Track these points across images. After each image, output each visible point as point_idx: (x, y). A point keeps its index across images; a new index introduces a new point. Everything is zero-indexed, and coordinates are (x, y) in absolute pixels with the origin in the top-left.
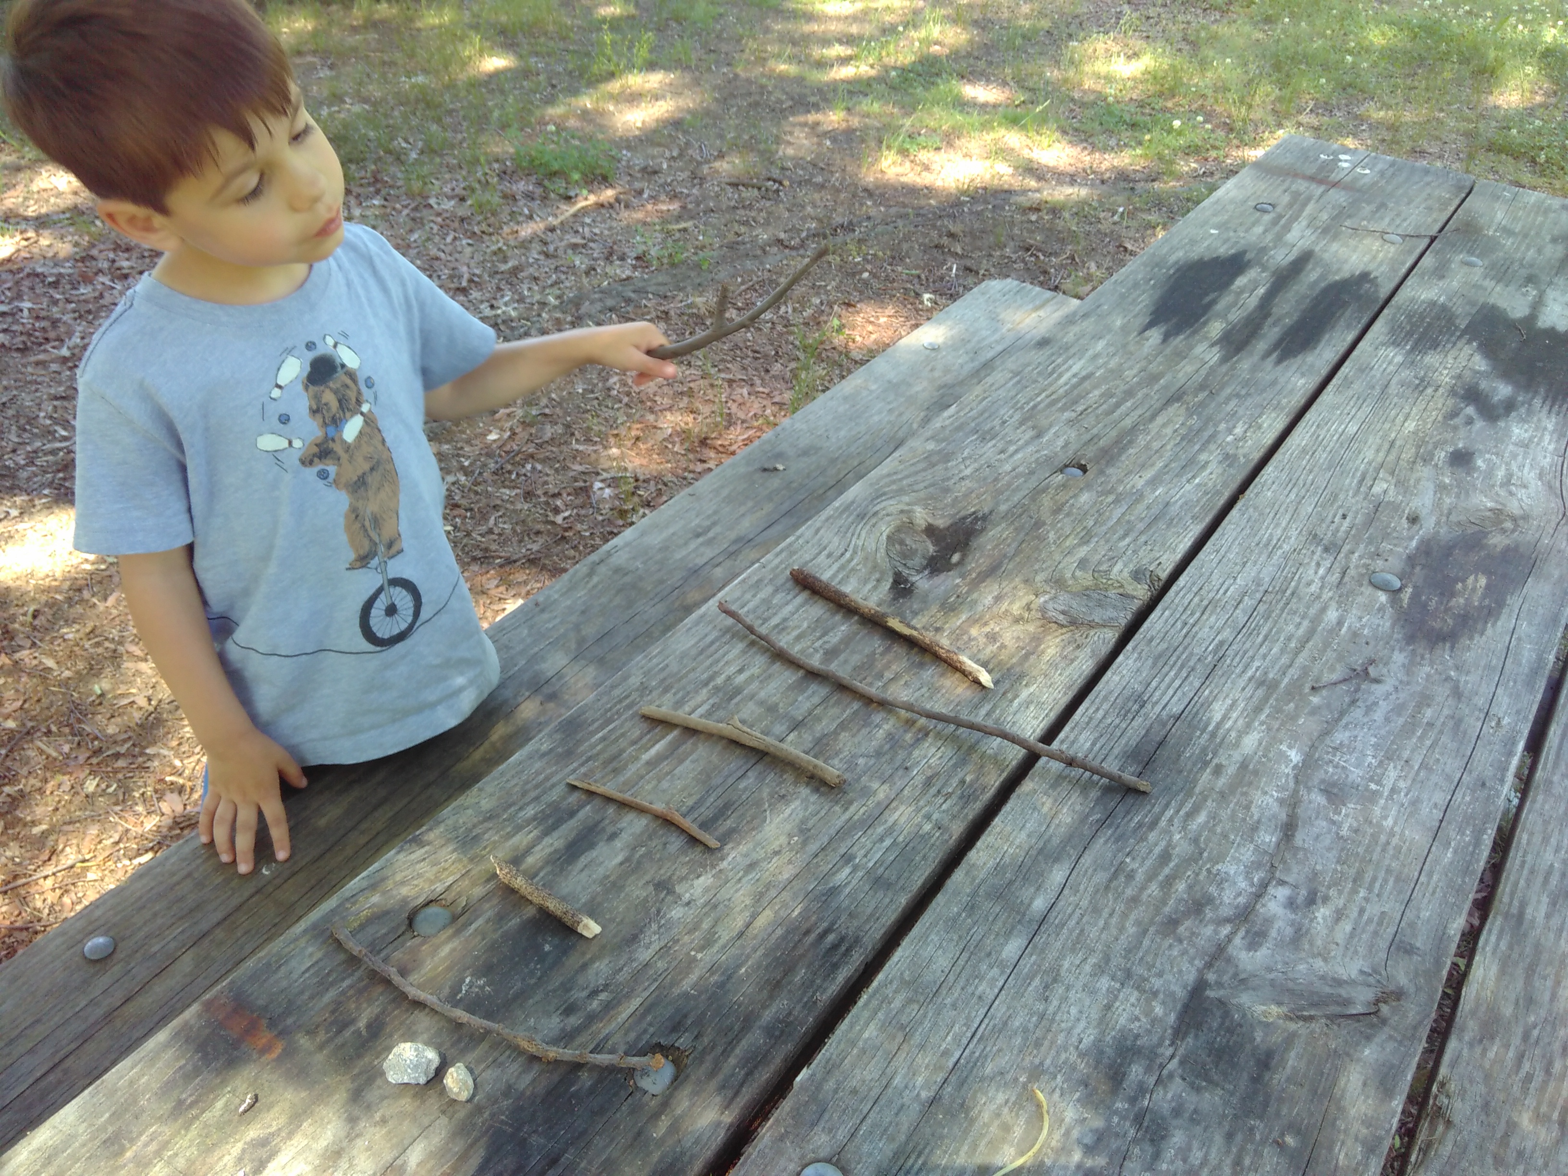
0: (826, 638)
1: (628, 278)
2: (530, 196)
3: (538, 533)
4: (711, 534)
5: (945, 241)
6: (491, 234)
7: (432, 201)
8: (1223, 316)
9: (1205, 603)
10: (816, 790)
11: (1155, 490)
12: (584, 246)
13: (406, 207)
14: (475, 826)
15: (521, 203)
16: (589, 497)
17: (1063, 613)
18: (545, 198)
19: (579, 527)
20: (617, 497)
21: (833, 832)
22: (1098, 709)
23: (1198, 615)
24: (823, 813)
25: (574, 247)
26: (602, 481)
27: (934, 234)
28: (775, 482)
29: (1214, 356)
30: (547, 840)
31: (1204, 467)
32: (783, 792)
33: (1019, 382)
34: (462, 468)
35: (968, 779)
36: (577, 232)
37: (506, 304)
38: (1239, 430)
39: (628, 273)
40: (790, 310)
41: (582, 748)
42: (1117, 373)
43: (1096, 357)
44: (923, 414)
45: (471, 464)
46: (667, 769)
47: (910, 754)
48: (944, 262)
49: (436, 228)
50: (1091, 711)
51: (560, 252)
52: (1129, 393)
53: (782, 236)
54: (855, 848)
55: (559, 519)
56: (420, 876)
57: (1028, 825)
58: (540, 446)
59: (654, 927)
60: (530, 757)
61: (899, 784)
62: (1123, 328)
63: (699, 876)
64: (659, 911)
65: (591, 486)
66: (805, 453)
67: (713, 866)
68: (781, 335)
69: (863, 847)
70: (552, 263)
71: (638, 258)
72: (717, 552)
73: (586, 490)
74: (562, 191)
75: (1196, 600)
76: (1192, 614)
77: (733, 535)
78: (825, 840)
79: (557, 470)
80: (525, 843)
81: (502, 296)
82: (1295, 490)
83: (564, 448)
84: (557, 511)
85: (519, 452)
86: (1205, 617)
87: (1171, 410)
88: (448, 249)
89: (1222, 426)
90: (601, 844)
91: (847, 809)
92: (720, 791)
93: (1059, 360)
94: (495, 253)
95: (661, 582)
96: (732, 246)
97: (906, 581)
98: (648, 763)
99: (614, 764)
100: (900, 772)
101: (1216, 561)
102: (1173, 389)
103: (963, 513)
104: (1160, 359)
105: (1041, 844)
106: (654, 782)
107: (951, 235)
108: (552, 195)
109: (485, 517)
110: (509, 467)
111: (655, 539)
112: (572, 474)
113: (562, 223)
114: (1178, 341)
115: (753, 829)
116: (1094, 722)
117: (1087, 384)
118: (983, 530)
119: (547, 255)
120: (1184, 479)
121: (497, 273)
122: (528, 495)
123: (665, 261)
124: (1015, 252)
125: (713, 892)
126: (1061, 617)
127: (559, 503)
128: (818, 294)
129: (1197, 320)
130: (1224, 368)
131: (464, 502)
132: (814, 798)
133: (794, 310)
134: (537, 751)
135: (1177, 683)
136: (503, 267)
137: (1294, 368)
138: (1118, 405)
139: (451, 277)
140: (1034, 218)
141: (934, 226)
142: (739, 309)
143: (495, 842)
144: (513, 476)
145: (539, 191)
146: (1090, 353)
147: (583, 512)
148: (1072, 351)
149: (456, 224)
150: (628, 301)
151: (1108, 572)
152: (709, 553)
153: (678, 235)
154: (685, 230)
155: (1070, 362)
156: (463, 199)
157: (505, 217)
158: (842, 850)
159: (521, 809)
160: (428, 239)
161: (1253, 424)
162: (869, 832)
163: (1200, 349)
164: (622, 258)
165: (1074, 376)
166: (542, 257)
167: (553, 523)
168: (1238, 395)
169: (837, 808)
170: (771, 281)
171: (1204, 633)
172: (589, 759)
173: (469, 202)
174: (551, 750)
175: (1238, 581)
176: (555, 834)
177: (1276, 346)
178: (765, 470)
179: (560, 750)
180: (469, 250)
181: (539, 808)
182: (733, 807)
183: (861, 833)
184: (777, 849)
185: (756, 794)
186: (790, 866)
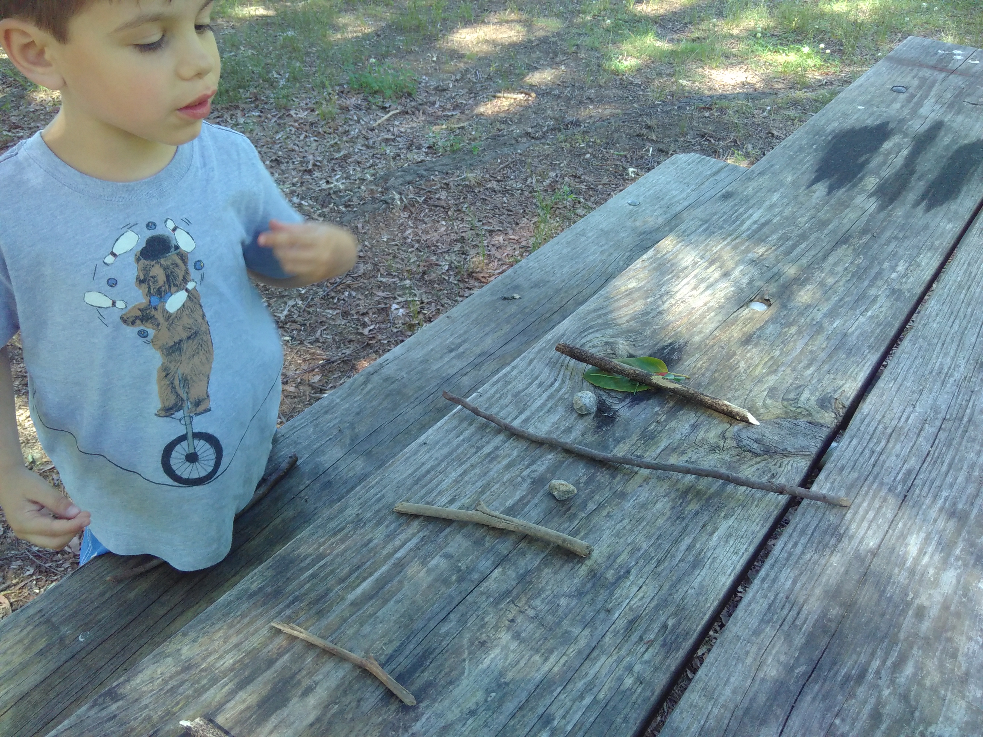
0: (533, 467)
1: (422, 161)
2: (358, 107)
3: (351, 341)
4: (461, 350)
5: (644, 131)
6: (330, 134)
7: (292, 112)
8: (876, 173)
9: (889, 431)
11: (832, 323)
12: (393, 140)
13: (274, 116)
14: (171, 677)
15: (352, 112)
16: (388, 315)
17: (757, 441)
18: (368, 109)
19: (380, 337)
20: (407, 315)
21: (531, 686)
22: (796, 544)
23: (883, 443)
24: (523, 662)
25: (387, 141)
26: (398, 303)
27: (637, 127)
28: (513, 308)
29: (872, 205)
30: (242, 695)
31: (875, 299)
32: (484, 637)
33: (707, 229)
34: (300, 295)
35: (670, 623)
36: (389, 131)
37: (337, 180)
38: (901, 268)
39: (422, 157)
40: (534, 181)
41: (290, 587)
42: (791, 220)
43: (772, 206)
44: (628, 254)
45: (306, 293)
46: (371, 610)
47: (612, 594)
48: (644, 146)
49: (293, 130)
50: (790, 546)
51: (377, 145)
52: (803, 237)
53: (530, 130)
54: (554, 707)
55: (366, 331)
57: (733, 679)
58: (355, 279)
60: (239, 597)
61: (600, 630)
62: (793, 183)
65: (390, 308)
66: (536, 285)
67: (406, 729)
68: (527, 198)
69: (561, 706)
70: (371, 152)
71: (429, 148)
72: (465, 364)
73: (386, 310)
74: (380, 104)
75: (880, 427)
76: (878, 442)
77: (478, 351)
78: (524, 696)
79: (366, 296)
80: (218, 698)
81: (335, 175)
82: (957, 321)
83: (372, 280)
84: (364, 325)
85: (340, 283)
86: (890, 445)
87: (841, 251)
88: (302, 143)
89: (886, 265)
90: (295, 700)
91: (547, 659)
92: (421, 636)
93: (742, 210)
94: (332, 146)
95: (421, 388)
96: (494, 138)
97: (609, 409)
98: (353, 604)
99: (319, 606)
100: (602, 615)
101: (895, 388)
102: (840, 234)
103: (661, 345)
104: (826, 208)
105: (746, 703)
106: (356, 626)
107: (649, 127)
108: (374, 107)
109: (314, 330)
110: (333, 294)
111: (418, 354)
112: (377, 298)
113: (379, 125)
114: (840, 193)
115: (451, 683)
116: (794, 558)
117: (766, 230)
118: (679, 359)
119: (368, 147)
120: (858, 312)
121: (332, 159)
122: (345, 314)
123: (448, 149)
124: (694, 138)
126: (755, 446)
127: (366, 319)
128: (554, 170)
129: (855, 176)
130: (882, 215)
131: (299, 319)
132: (514, 645)
133: (538, 181)
134: (246, 591)
135: (871, 515)
136: (337, 155)
137: (941, 214)
138: (794, 247)
139: (301, 163)
140: (707, 114)
141: (636, 122)
142: (498, 181)
143: (188, 697)
144: (335, 301)
145: (365, 104)
146: (767, 203)
147: (383, 326)
148: (752, 202)
149: (307, 127)
150: (421, 177)
151: (796, 400)
152: (459, 364)
153: (458, 131)
154: (463, 128)
155: (751, 211)
156: (313, 110)
157: (340, 121)
158: (541, 710)
159: (220, 657)
160: (288, 137)
161: (913, 263)
162: (569, 687)
163: (860, 199)
164: (419, 148)
165: (755, 222)
166: (364, 148)
167: (362, 334)
168: (896, 238)
169: (537, 658)
170: (521, 161)
171: (892, 461)
172: (296, 599)
173: (317, 113)
174: (261, 589)
175: (917, 409)
176: (250, 688)
177: (923, 197)
178: (505, 299)
179: (269, 589)
180: (314, 144)
181: (238, 657)
182: (432, 656)
183: (559, 689)
184: (473, 708)
185: (456, 640)
186: (486, 730)
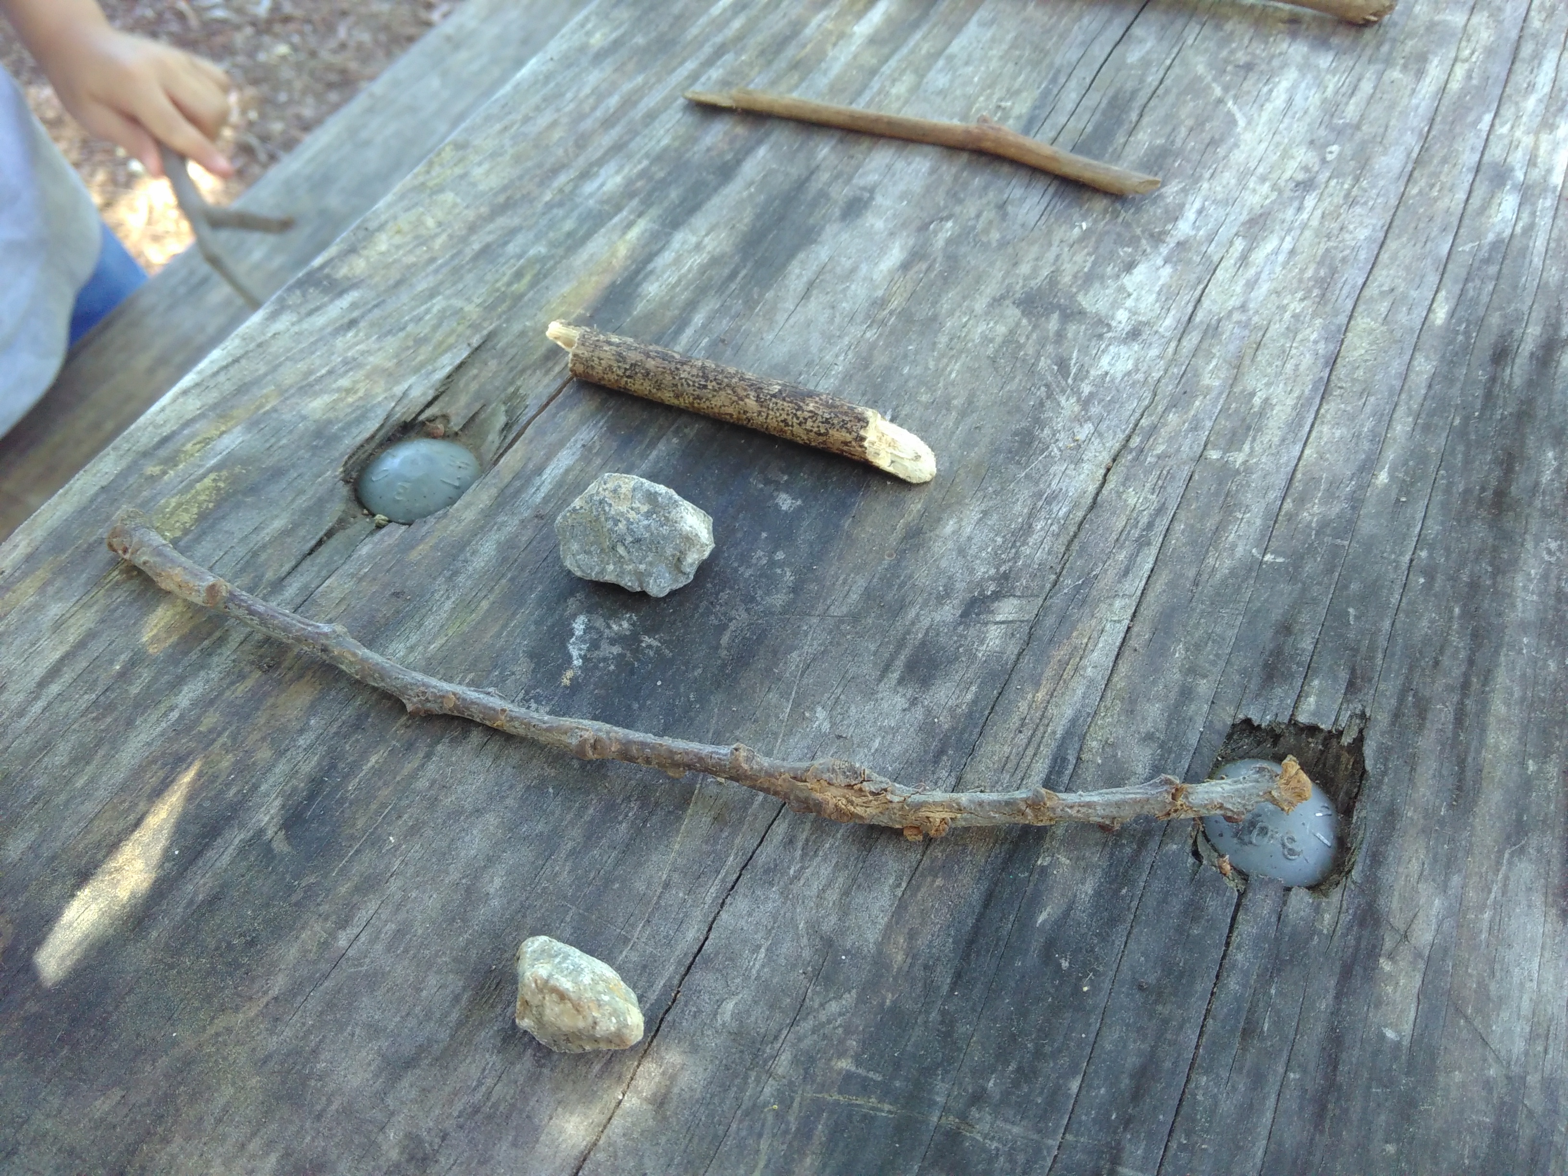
10: (1322, 43)
14: (473, 228)
21: (1418, 121)
24: (1367, 87)
30: (682, 239)
32: (1241, 57)
41: (694, 31)
46: (925, 48)
54: (1496, 152)
56: (350, 364)
59: (1069, 405)
60: (568, 61)
63: (1129, 267)
64: (1063, 365)
67: (1157, 239)
78: (1411, 141)
80: (622, 250)
90: (830, 230)
91: (1420, 74)
92: (1084, 74)
98: (873, 40)
99: (791, 52)
106: (908, 79)
115: (1214, 143)
125: (1187, 298)
132: (1325, 60)
134: (583, 49)
143: (541, 260)
158: (1469, 159)
159: (585, 175)
162: (1508, 112)
169: (1395, 74)
172: (720, 51)
174: (616, 45)
176: (701, 221)
179: (640, 40)
181: (632, 169)
182: (1137, 104)
183: (1488, 118)
184: (1301, 176)
185: (1176, 70)
186: (1358, 210)
